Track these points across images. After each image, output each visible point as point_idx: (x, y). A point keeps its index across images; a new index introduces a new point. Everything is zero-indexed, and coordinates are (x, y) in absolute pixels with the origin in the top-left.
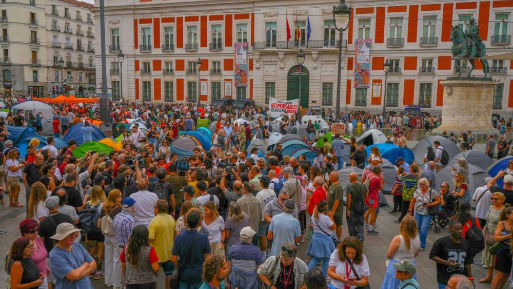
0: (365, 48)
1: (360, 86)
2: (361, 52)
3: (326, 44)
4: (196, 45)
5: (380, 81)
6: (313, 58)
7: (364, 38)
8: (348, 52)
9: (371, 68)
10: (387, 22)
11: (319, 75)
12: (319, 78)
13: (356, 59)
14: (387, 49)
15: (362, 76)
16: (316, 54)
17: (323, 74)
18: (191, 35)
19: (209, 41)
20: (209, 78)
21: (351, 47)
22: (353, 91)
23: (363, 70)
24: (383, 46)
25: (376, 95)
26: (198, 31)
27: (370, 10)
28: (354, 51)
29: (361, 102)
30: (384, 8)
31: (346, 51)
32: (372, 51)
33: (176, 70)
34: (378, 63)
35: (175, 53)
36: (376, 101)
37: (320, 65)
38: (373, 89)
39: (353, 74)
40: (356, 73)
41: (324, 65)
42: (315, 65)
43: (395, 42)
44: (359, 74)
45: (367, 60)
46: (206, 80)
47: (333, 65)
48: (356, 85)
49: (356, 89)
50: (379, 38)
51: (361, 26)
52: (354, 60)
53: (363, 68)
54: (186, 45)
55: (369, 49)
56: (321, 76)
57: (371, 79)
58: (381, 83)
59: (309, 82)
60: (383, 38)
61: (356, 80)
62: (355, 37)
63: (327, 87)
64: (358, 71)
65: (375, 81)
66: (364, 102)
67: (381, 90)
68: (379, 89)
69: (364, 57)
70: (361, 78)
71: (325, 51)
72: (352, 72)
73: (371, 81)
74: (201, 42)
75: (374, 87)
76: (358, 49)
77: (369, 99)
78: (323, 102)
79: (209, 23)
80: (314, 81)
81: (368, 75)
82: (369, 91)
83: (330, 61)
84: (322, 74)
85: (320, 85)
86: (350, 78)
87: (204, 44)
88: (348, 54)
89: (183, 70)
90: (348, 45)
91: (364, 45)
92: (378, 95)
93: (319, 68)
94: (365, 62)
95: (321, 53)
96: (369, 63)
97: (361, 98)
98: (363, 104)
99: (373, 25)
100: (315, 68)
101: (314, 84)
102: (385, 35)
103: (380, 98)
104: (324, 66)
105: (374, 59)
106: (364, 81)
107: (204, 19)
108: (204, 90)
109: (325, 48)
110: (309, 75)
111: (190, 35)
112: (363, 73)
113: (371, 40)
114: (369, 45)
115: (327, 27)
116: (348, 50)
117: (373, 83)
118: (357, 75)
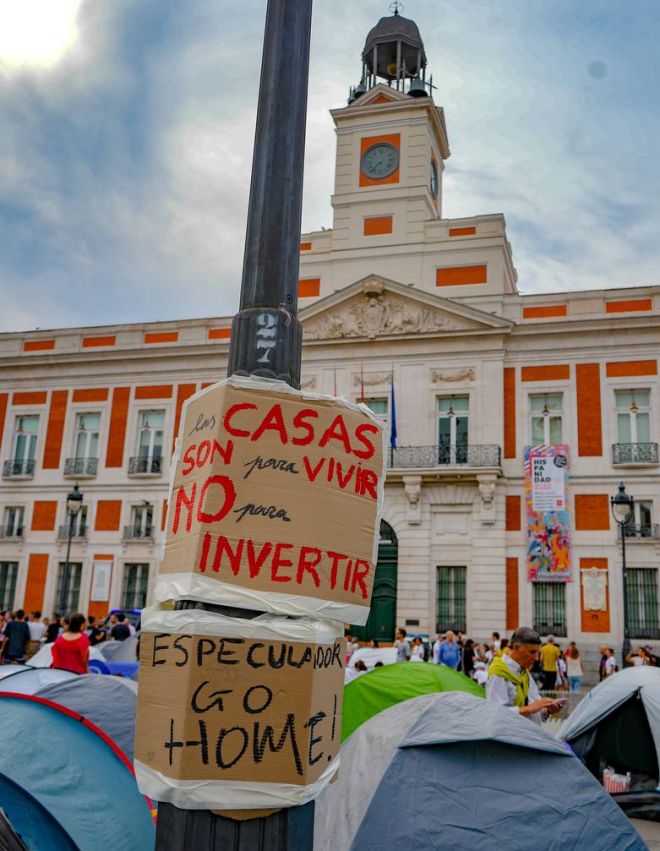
0: (550, 469)
1: (544, 576)
2: (543, 480)
3: (444, 460)
4: (94, 461)
5: (602, 563)
6: (407, 495)
7: (547, 442)
8: (505, 481)
9: (573, 524)
10: (607, 400)
11: (427, 543)
12: (426, 552)
13: (529, 499)
14: (613, 472)
15: (549, 548)
16: (415, 484)
17: (438, 540)
18: (85, 435)
19: (130, 450)
20: (117, 552)
21: (514, 467)
22: (526, 591)
23: (550, 532)
24: (601, 465)
25: (595, 602)
26: (103, 426)
27: (560, 372)
28: (523, 478)
29: (550, 624)
30: (596, 366)
31: (499, 477)
32: (571, 477)
33: (34, 528)
34: (590, 511)
35: (34, 483)
36: (595, 620)
37: (427, 516)
38: (582, 587)
39: (523, 543)
40: (532, 539)
41: (438, 516)
42: (414, 514)
43: (635, 453)
44: (539, 540)
45: (559, 503)
46: (110, 557)
47: (464, 516)
48: (533, 573)
49: (536, 584)
50: (590, 443)
51: (539, 414)
52: (523, 503)
53: (551, 525)
54: (67, 461)
55: (562, 471)
56: (431, 546)
57: (576, 555)
58: (606, 567)
59: (396, 564)
60: (600, 443)
61: (533, 558)
62: (523, 440)
63: (451, 579)
64: (534, 533)
65: (586, 563)
66: (559, 625)
67: (607, 587)
68: (602, 586)
69: (552, 495)
70: (546, 552)
71: (442, 476)
72: (519, 536)
73: (576, 563)
74: (109, 453)
75: (585, 578)
76: (534, 473)
77: (573, 617)
78: (438, 625)
79: (135, 405)
80: (412, 560)
81: (563, 543)
82: (571, 591)
83: (455, 505)
84: (435, 542)
85: (429, 573)
86: (513, 553)
87: (114, 460)
88: (506, 485)
89: (52, 528)
90: (504, 461)
91: (550, 460)
92: (600, 605)
93: (426, 525)
94: (556, 508)
95: (429, 482)
96: (566, 509)
97: (549, 612)
98: (558, 630)
99: (569, 410)
100: (414, 524)
101: (411, 569)
102: (604, 435)
103: (607, 613)
104: (440, 518)
105: (580, 499)
106: (557, 561)
107: (121, 396)
108: (101, 585)
109: (443, 469)
110: (396, 545)
111: (81, 436)
112: (552, 538)
113: (567, 448)
114: (562, 461)
115: (444, 415)
116: (506, 474)
117: (581, 567)
118: (535, 545)
